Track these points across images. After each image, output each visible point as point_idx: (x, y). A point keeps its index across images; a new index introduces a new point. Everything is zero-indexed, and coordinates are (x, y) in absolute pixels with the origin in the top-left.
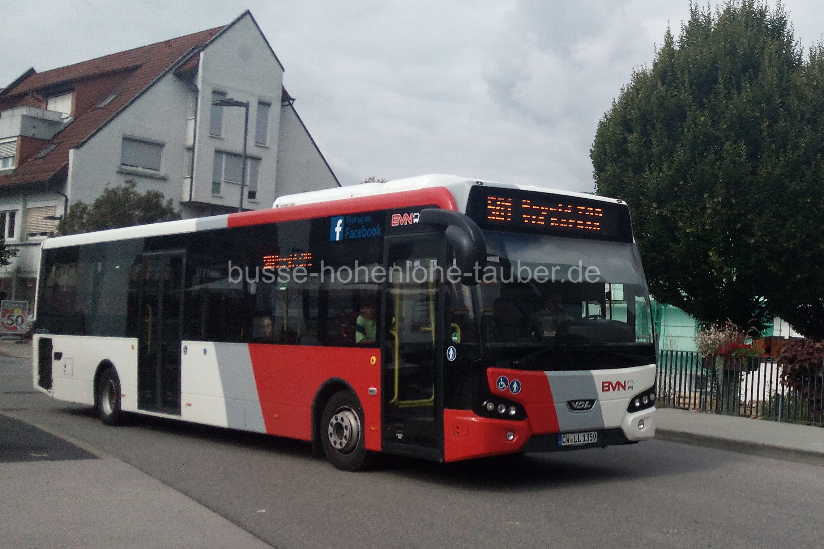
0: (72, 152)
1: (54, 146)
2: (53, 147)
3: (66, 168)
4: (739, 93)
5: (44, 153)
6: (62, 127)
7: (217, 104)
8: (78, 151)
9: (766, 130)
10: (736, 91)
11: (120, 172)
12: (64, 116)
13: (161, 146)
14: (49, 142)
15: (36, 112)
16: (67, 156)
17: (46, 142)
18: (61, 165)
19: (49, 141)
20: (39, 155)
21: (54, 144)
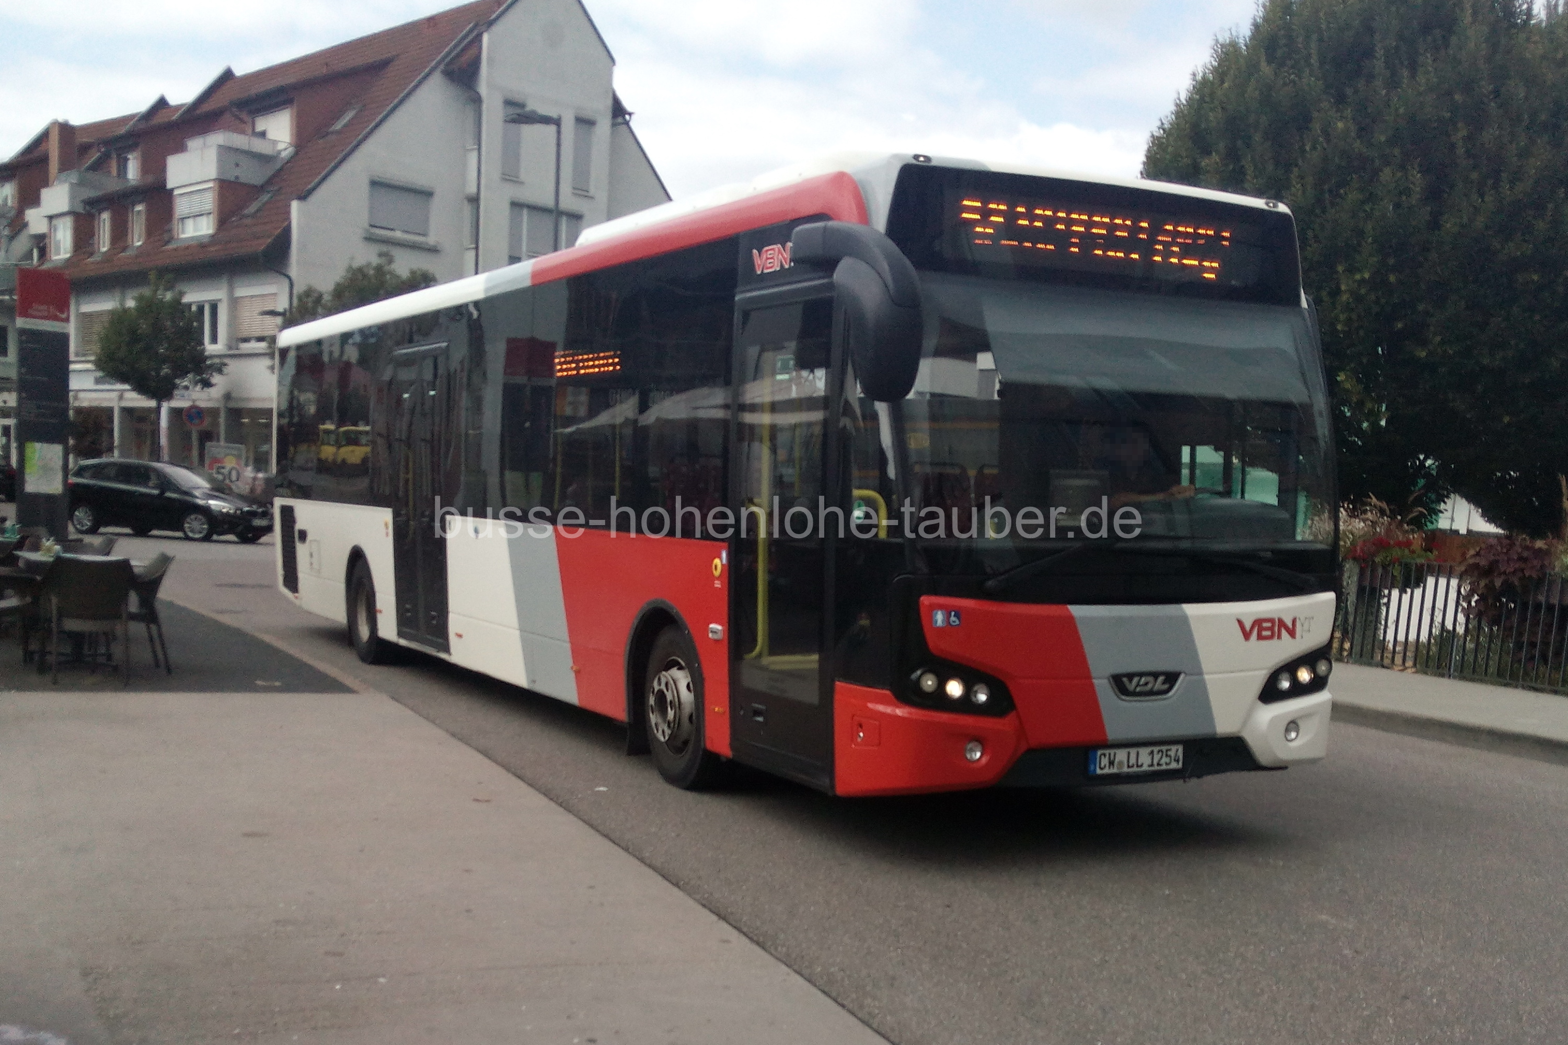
0: (295, 205)
1: (269, 195)
2: (265, 197)
3: (287, 231)
4: (1413, 76)
5: (252, 208)
6: (278, 165)
7: (513, 121)
8: (303, 204)
9: (1460, 143)
10: (1405, 73)
11: (370, 239)
12: (281, 146)
13: (427, 194)
14: (260, 189)
15: (239, 140)
16: (288, 213)
17: (256, 190)
18: (280, 227)
19: (262, 186)
20: (246, 212)
21: (268, 192)
